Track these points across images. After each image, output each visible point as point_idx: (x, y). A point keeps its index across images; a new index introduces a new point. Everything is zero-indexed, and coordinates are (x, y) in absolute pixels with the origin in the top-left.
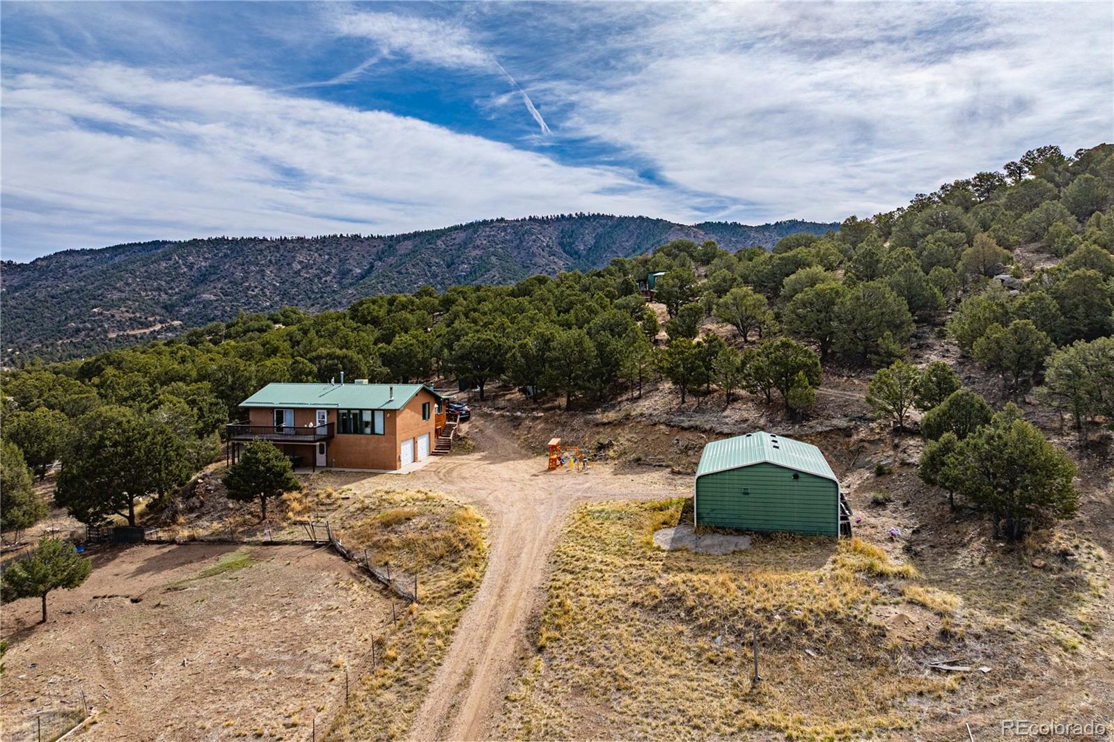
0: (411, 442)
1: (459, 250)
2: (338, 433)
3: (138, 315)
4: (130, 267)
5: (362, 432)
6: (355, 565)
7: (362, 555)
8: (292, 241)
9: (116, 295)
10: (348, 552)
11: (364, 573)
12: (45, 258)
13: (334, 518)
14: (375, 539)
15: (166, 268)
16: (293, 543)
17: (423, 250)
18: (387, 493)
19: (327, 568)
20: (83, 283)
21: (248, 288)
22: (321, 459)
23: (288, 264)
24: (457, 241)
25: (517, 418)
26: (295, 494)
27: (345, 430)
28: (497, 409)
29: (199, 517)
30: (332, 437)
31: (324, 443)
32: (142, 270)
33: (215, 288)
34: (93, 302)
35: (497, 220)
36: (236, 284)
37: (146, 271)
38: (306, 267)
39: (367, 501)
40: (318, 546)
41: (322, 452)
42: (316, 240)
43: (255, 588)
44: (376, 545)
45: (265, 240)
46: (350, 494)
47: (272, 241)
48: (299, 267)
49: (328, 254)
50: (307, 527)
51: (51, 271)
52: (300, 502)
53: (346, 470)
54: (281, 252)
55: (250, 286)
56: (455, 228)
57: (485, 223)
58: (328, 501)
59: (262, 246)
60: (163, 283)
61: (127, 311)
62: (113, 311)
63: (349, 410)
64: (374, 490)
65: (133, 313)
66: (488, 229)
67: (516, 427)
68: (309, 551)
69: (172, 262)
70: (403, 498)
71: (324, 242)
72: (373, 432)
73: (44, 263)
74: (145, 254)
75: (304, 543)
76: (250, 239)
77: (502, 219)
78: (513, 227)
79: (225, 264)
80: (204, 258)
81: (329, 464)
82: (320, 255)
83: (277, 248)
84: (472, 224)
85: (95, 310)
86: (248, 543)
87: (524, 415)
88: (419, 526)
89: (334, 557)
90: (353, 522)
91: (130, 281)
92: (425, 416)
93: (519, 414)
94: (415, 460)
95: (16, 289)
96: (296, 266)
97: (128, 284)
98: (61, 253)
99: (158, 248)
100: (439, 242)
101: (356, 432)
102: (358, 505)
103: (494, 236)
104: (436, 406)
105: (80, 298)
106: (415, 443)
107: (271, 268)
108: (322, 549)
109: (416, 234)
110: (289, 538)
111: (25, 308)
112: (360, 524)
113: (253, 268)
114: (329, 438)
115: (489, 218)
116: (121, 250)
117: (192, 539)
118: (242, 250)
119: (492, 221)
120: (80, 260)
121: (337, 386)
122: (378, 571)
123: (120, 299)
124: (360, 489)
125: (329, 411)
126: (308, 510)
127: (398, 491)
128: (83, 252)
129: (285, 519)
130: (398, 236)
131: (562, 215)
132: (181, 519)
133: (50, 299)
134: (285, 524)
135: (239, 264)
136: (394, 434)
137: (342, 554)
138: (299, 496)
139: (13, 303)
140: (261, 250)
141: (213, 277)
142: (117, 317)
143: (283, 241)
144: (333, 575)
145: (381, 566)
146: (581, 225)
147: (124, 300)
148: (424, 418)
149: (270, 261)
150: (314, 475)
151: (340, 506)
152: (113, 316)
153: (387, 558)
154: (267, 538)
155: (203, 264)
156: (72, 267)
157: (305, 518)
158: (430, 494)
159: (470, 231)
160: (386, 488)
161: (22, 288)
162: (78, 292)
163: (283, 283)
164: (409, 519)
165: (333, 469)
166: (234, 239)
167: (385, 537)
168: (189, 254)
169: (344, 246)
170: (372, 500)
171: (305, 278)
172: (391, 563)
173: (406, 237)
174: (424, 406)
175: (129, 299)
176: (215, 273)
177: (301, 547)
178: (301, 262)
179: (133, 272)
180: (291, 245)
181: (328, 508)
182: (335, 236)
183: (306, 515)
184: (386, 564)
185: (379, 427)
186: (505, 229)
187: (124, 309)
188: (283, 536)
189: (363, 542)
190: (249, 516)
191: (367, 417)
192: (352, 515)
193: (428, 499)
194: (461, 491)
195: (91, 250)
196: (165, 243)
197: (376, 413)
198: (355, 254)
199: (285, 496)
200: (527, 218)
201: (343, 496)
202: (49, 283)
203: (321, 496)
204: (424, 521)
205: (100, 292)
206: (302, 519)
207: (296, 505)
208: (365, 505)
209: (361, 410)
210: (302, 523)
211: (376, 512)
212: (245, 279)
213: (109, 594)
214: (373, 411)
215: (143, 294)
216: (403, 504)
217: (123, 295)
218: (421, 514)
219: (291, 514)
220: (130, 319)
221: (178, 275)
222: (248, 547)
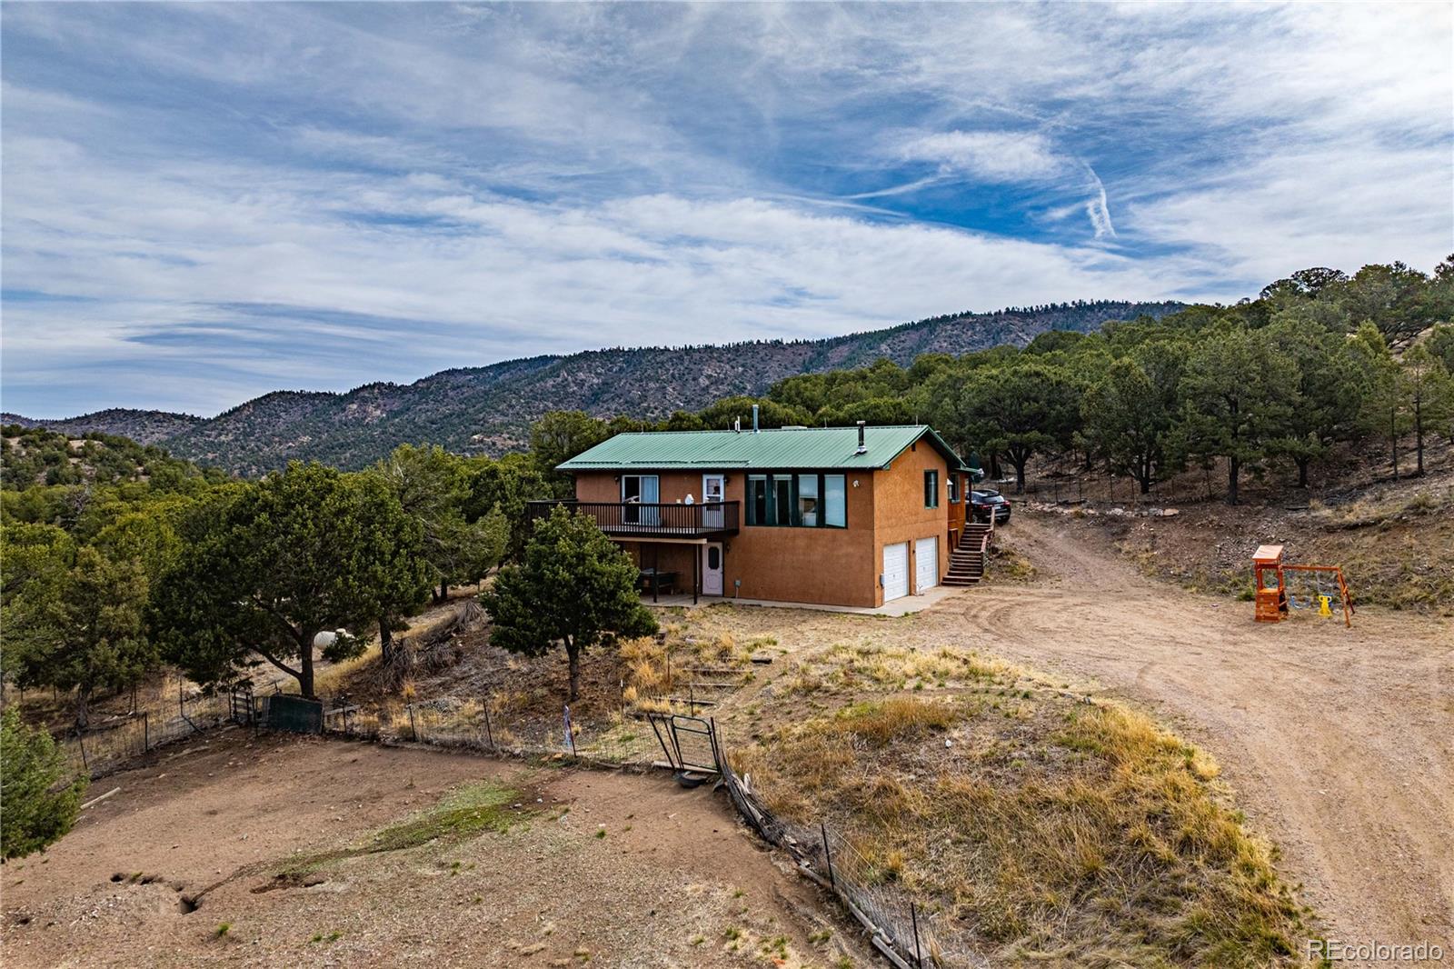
0: (902, 549)
1: (910, 356)
2: (748, 523)
3: (522, 443)
4: (514, 386)
5: (798, 522)
6: (787, 867)
7: (811, 835)
8: (699, 350)
9: (499, 419)
10: (768, 816)
11: (819, 905)
12: (426, 379)
13: (733, 708)
14: (848, 780)
15: (553, 386)
16: (627, 770)
17: (863, 358)
18: (865, 654)
19: (708, 868)
20: (464, 406)
21: (646, 410)
22: (712, 580)
23: (694, 379)
24: (908, 344)
25: (1115, 519)
26: (647, 643)
27: (761, 517)
28: (1066, 504)
29: (446, 687)
30: (736, 532)
31: (719, 546)
32: (527, 390)
33: (608, 409)
34: (474, 428)
35: (962, 315)
36: (632, 404)
37: (531, 391)
38: (716, 382)
39: (815, 672)
40: (687, 786)
41: (713, 565)
42: (727, 349)
43: (489, 913)
44: (851, 802)
45: (667, 349)
46: (772, 654)
47: (676, 351)
48: (707, 383)
49: (743, 366)
50: (661, 726)
51: (431, 393)
52: (656, 663)
53: (764, 604)
54: (686, 363)
55: (649, 407)
56: (905, 328)
57: (945, 319)
58: (720, 666)
59: (662, 358)
60: (551, 405)
61: (510, 438)
62: (495, 438)
63: (770, 472)
64: (830, 646)
65: (517, 440)
66: (949, 327)
67: (1122, 534)
68: (664, 798)
69: (560, 380)
70: (909, 668)
71: (737, 351)
72: (821, 522)
73: (425, 385)
74: (531, 372)
75: (653, 770)
76: (649, 350)
77: (969, 314)
78: (983, 324)
79: (620, 380)
80: (596, 374)
81: (728, 591)
82: (733, 368)
83: (681, 359)
84: (927, 321)
85: (475, 437)
86: (523, 759)
87: (1130, 514)
88: (977, 753)
89: (726, 829)
90: (780, 725)
91: (514, 402)
92: (930, 498)
93: (1118, 511)
94: (911, 591)
95: (396, 414)
96: (703, 381)
97: (512, 407)
98: (443, 373)
99: (546, 364)
100: (883, 347)
101: (784, 522)
102: (794, 681)
103: (957, 336)
104: (949, 483)
105: (461, 424)
106: (911, 553)
107: (674, 384)
108: (698, 795)
109: (854, 338)
110: (618, 752)
111: (404, 436)
112: (798, 729)
113: (652, 385)
114: (726, 535)
115: (950, 313)
116: (506, 368)
117: (409, 736)
118: (641, 363)
119: (954, 316)
120: (462, 379)
121: (745, 434)
122: (869, 903)
123: (502, 424)
124: (796, 642)
125: (729, 474)
126: (671, 684)
127: (890, 651)
128: (466, 371)
129: (620, 703)
130: (829, 341)
131: (1054, 306)
132: (409, 687)
133: (428, 424)
134: (616, 717)
135: (636, 380)
136: (869, 525)
137: (750, 822)
138: (656, 651)
139: (391, 430)
140: (662, 363)
141: (606, 396)
142: (498, 444)
143: (689, 351)
144: (722, 896)
145: (874, 883)
146: (1082, 317)
147: (507, 425)
148: (927, 503)
149: (673, 375)
150: (694, 610)
151: (748, 680)
152: (494, 444)
153: (893, 857)
154: (566, 750)
155: (595, 381)
156: (453, 388)
157: (664, 705)
158: (977, 663)
159: (925, 330)
160: (858, 643)
161: (402, 413)
162: (458, 416)
163: (688, 403)
164: (940, 728)
165: (735, 601)
166: (630, 350)
167: (876, 780)
168: (580, 369)
169: (762, 354)
170: (827, 669)
171: (715, 396)
172: (909, 874)
173: (839, 341)
174: (927, 475)
175: (512, 424)
176: (608, 392)
177: (643, 782)
178: (709, 377)
179: (516, 392)
180: (697, 356)
181: (719, 681)
182: (751, 343)
183: (666, 699)
184: (892, 876)
185: (835, 514)
186: (972, 326)
187: (506, 436)
188: (609, 746)
189: (811, 788)
190: (545, 691)
191: (808, 488)
192: (779, 706)
193: (974, 674)
194: (1055, 660)
195: (474, 369)
196: (553, 358)
197: (828, 478)
198: (775, 365)
199: (627, 647)
200: (1003, 311)
201: (756, 655)
202: (429, 407)
203: (706, 653)
204: (986, 739)
205: (482, 415)
206: (657, 707)
207: (644, 671)
208: (812, 680)
209: (796, 472)
210: (653, 717)
211: (840, 702)
212: (644, 398)
213: (148, 873)
214: (821, 473)
215: (528, 418)
216: (911, 684)
217: (506, 419)
218: (972, 717)
219: (631, 692)
220: (513, 447)
221: (567, 394)
222: (521, 770)
